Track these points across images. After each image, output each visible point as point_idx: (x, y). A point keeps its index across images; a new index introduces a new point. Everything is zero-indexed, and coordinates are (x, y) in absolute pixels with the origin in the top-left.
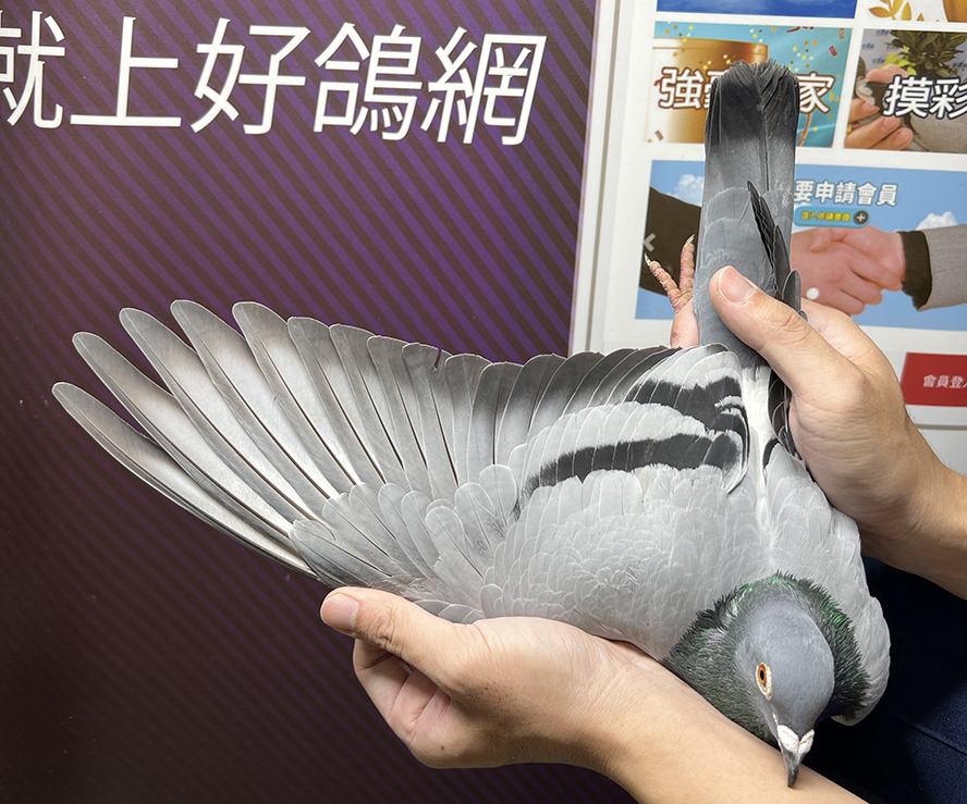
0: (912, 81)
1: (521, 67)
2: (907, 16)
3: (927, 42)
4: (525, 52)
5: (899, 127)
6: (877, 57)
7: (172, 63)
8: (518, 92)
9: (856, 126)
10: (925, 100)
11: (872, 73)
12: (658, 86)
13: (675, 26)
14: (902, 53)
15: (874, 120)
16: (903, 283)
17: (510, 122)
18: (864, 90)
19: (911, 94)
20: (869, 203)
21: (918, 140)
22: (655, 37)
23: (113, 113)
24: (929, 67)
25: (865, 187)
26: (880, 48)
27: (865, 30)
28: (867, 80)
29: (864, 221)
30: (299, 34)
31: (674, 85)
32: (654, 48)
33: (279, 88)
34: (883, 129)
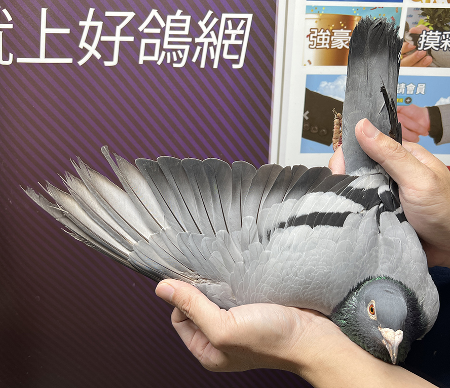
0: (431, 33)
1: (241, 29)
2: (428, 1)
3: (438, 14)
4: (242, 22)
5: (426, 56)
6: (414, 22)
7: (67, 31)
8: (239, 42)
10: (438, 42)
11: (412, 29)
12: (308, 38)
13: (316, 7)
14: (426, 19)
15: (414, 52)
16: (429, 132)
17: (236, 57)
18: (408, 37)
20: (412, 93)
21: (435, 62)
22: (306, 14)
23: (38, 57)
24: (439, 25)
25: (410, 85)
26: (416, 17)
27: (408, 8)
28: (409, 33)
30: (130, 15)
31: (316, 37)
33: (121, 43)
34: (418, 57)
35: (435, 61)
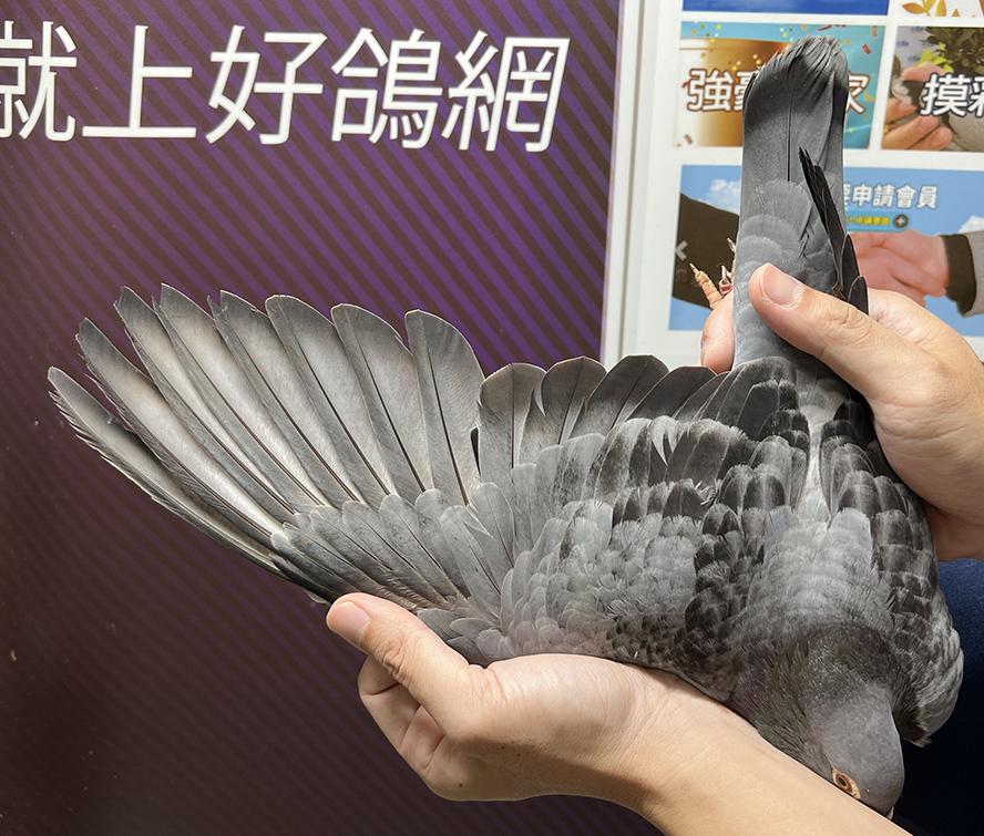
0: (949, 79)
1: (545, 70)
2: (942, 12)
3: (963, 39)
4: (548, 56)
5: (938, 127)
6: (912, 55)
7: (185, 72)
8: (541, 97)
9: (892, 126)
10: (963, 98)
12: (686, 88)
13: (702, 25)
14: (938, 50)
15: (911, 119)
16: (947, 289)
17: (533, 128)
19: (948, 92)
20: (909, 205)
21: (957, 140)
22: (682, 38)
23: (125, 123)
24: (966, 64)
25: (904, 189)
26: (915, 46)
27: (899, 27)
28: (902, 79)
29: (904, 225)
30: (315, 40)
31: (703, 87)
32: (681, 49)
33: (296, 96)
34: (921, 129)
35: (959, 137)
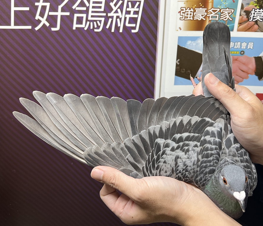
0: (258, 10)
1: (137, 8)
4: (138, 3)
5: (254, 25)
6: (247, 3)
7: (27, 9)
8: (136, 16)
9: (240, 25)
10: (262, 16)
11: (245, 8)
12: (180, 13)
14: (255, 1)
15: (246, 22)
16: (255, 72)
17: (134, 25)
18: (243, 13)
19: (257, 14)
20: (245, 48)
21: (260, 29)
23: (10, 25)
25: (243, 43)
28: (244, 10)
31: (184, 13)
32: (178, 1)
33: (62, 16)
34: (249, 25)
